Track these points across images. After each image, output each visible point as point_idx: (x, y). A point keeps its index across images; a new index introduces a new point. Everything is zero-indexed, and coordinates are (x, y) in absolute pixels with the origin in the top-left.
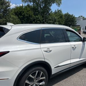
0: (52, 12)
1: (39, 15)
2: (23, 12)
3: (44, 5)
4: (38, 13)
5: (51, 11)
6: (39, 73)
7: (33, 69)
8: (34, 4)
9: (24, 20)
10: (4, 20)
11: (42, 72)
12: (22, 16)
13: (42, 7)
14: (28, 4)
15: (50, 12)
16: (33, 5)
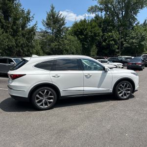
0: (138, 23)
1: (113, 32)
2: (86, 29)
3: (124, 13)
4: (111, 28)
5: (136, 23)
6: (47, 92)
7: (43, 88)
8: (106, 13)
9: (87, 42)
10: (57, 44)
11: (50, 92)
12: (83, 36)
13: (120, 16)
14: (96, 15)
15: (134, 25)
16: (105, 15)
